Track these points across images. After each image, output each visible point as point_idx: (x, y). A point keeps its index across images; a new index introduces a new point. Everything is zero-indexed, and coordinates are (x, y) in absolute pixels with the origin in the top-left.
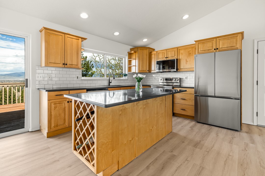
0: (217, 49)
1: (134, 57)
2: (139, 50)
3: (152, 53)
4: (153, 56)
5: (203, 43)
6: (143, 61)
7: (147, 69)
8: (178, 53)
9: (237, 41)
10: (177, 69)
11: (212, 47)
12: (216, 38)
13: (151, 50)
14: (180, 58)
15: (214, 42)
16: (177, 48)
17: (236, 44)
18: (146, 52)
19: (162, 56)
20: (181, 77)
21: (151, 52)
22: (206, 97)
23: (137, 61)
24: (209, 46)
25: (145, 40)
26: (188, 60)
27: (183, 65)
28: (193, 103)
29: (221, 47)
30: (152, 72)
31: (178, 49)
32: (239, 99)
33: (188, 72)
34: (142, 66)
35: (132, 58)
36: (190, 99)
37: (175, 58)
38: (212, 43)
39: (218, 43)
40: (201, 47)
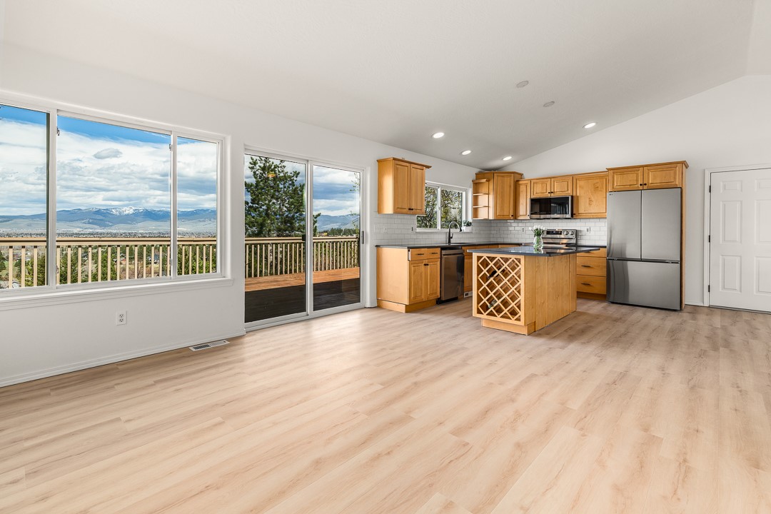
0: (645, 184)
1: (484, 189)
2: (495, 177)
3: (521, 182)
4: (522, 188)
5: (622, 174)
6: (502, 197)
7: (511, 214)
8: (574, 186)
9: (675, 174)
10: (572, 215)
11: (637, 180)
12: (643, 166)
13: (517, 177)
14: (578, 195)
15: (640, 173)
16: (573, 176)
17: (675, 178)
18: (509, 181)
19: (543, 187)
20: (577, 229)
21: (518, 181)
22: (624, 262)
23: (491, 197)
24: (630, 179)
25: (508, 159)
26: (593, 199)
27: (583, 207)
28: (604, 273)
29: (650, 182)
30: (520, 218)
31: (574, 178)
32: (677, 263)
33: (591, 220)
34: (502, 208)
35: (480, 191)
36: (599, 266)
37: (568, 193)
38: (637, 174)
39: (646, 175)
40: (618, 181)
